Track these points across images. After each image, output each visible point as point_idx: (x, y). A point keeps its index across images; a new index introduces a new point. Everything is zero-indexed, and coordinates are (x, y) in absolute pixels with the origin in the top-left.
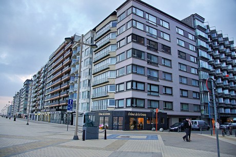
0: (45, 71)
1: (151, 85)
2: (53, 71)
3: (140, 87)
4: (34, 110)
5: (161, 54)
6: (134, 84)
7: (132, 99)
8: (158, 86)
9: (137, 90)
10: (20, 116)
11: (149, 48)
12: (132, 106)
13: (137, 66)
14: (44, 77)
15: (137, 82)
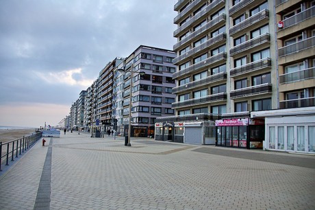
0: (97, 86)
1: (154, 108)
2: (103, 88)
3: (145, 109)
4: (90, 123)
5: (165, 84)
6: (141, 108)
7: (139, 118)
8: (161, 108)
9: (142, 112)
10: (77, 129)
11: (153, 82)
12: (139, 123)
13: (143, 96)
14: (97, 91)
15: (143, 107)
